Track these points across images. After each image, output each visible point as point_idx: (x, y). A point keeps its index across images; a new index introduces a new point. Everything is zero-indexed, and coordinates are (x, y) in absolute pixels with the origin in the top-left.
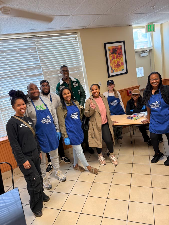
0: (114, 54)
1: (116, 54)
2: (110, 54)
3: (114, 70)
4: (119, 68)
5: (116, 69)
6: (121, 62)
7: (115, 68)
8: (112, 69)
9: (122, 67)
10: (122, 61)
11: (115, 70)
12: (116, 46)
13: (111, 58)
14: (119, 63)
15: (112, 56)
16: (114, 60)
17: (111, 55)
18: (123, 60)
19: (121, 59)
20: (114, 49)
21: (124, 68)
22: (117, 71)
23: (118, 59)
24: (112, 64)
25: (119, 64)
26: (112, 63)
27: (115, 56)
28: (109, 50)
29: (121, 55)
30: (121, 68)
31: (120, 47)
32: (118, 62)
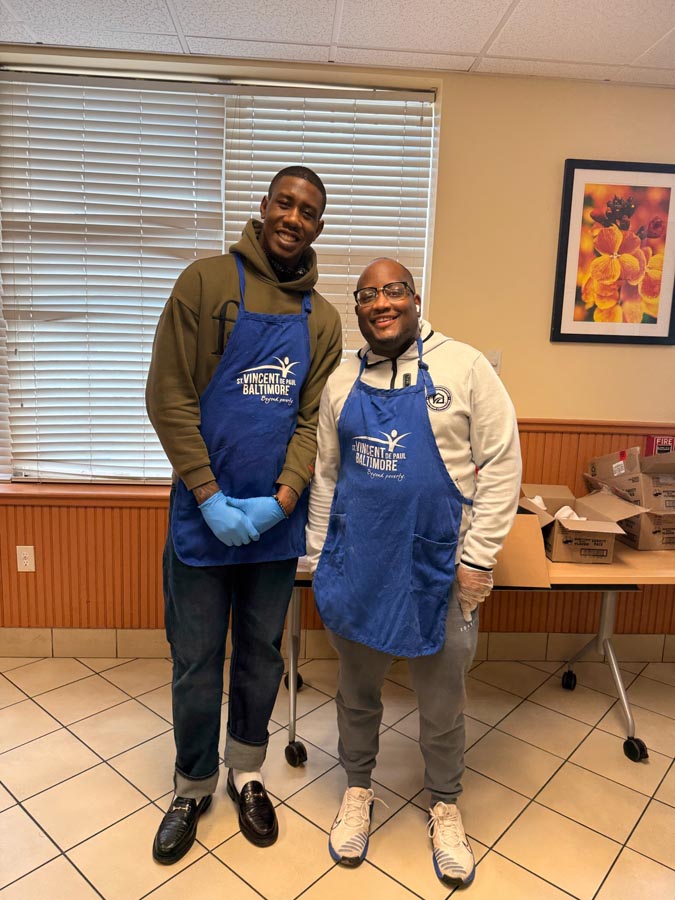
0: (614, 228)
1: (624, 227)
2: (591, 220)
3: (595, 306)
4: (628, 305)
5: (609, 304)
6: (642, 277)
7: (601, 297)
8: (585, 303)
9: (648, 305)
10: (653, 274)
11: (601, 311)
12: (634, 189)
13: (588, 245)
14: (636, 276)
15: (596, 232)
16: (605, 257)
17: (592, 225)
18: (660, 268)
19: (652, 259)
20: (620, 202)
21: (656, 312)
22: (610, 315)
23: (628, 258)
24: (590, 275)
25: (634, 283)
26: (591, 269)
27: (618, 236)
28: (588, 200)
29: (653, 241)
30: (640, 307)
31: (656, 196)
32: (627, 274)
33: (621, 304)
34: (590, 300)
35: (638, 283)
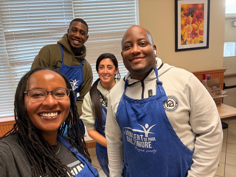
0: (190, 17)
1: (192, 16)
2: (184, 15)
3: (186, 40)
4: (195, 38)
5: (190, 39)
6: (199, 30)
7: (188, 37)
8: (184, 40)
9: (201, 38)
10: (201, 29)
11: (188, 41)
12: (194, 5)
13: (183, 23)
14: (197, 30)
15: (185, 19)
16: (188, 25)
17: (184, 17)
18: (203, 27)
19: (200, 24)
20: (191, 9)
21: (203, 40)
22: (191, 42)
23: (194, 25)
24: (184, 31)
25: (196, 32)
26: (184, 29)
27: (191, 19)
28: (182, 9)
29: (200, 19)
30: (199, 38)
31: (200, 6)
32: (194, 30)
33: (193, 39)
34: (185, 38)
35: (197, 32)
